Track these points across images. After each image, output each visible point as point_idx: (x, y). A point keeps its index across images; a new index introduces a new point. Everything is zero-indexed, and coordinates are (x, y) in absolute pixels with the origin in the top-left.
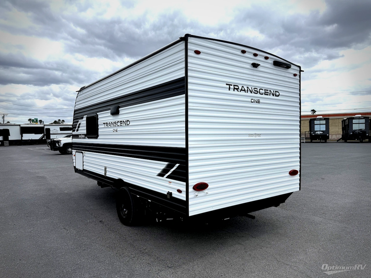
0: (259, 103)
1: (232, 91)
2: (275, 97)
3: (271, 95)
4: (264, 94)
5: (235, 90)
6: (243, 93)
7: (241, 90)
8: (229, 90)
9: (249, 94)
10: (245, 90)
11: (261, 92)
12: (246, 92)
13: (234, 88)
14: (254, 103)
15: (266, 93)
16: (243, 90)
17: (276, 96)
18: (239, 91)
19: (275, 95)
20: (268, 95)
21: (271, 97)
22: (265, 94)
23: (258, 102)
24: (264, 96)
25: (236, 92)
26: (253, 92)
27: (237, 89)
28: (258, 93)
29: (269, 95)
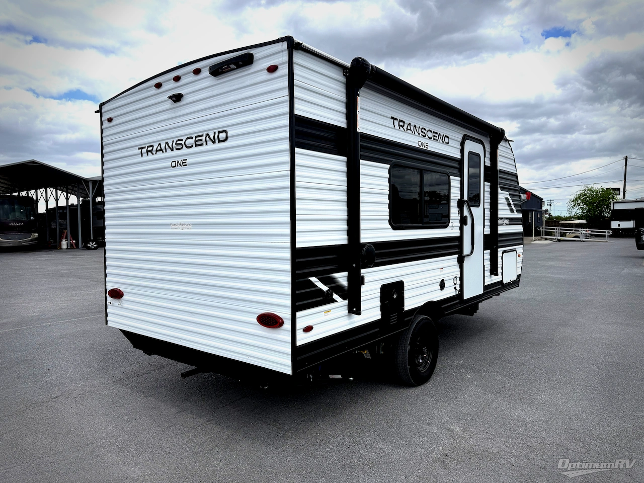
0: (186, 165)
1: (145, 158)
2: (218, 145)
3: (210, 143)
4: (194, 145)
5: (150, 153)
6: (160, 155)
7: (157, 151)
8: (142, 156)
9: (169, 153)
10: (161, 150)
11: (188, 144)
12: (164, 151)
13: (147, 152)
14: (177, 167)
15: (198, 143)
16: (159, 150)
17: (220, 141)
18: (154, 153)
19: (217, 141)
20: (202, 145)
21: (211, 146)
22: (197, 146)
23: (184, 164)
24: (195, 149)
25: (151, 157)
26: (174, 149)
27: (151, 151)
28: (184, 147)
29: (205, 143)
